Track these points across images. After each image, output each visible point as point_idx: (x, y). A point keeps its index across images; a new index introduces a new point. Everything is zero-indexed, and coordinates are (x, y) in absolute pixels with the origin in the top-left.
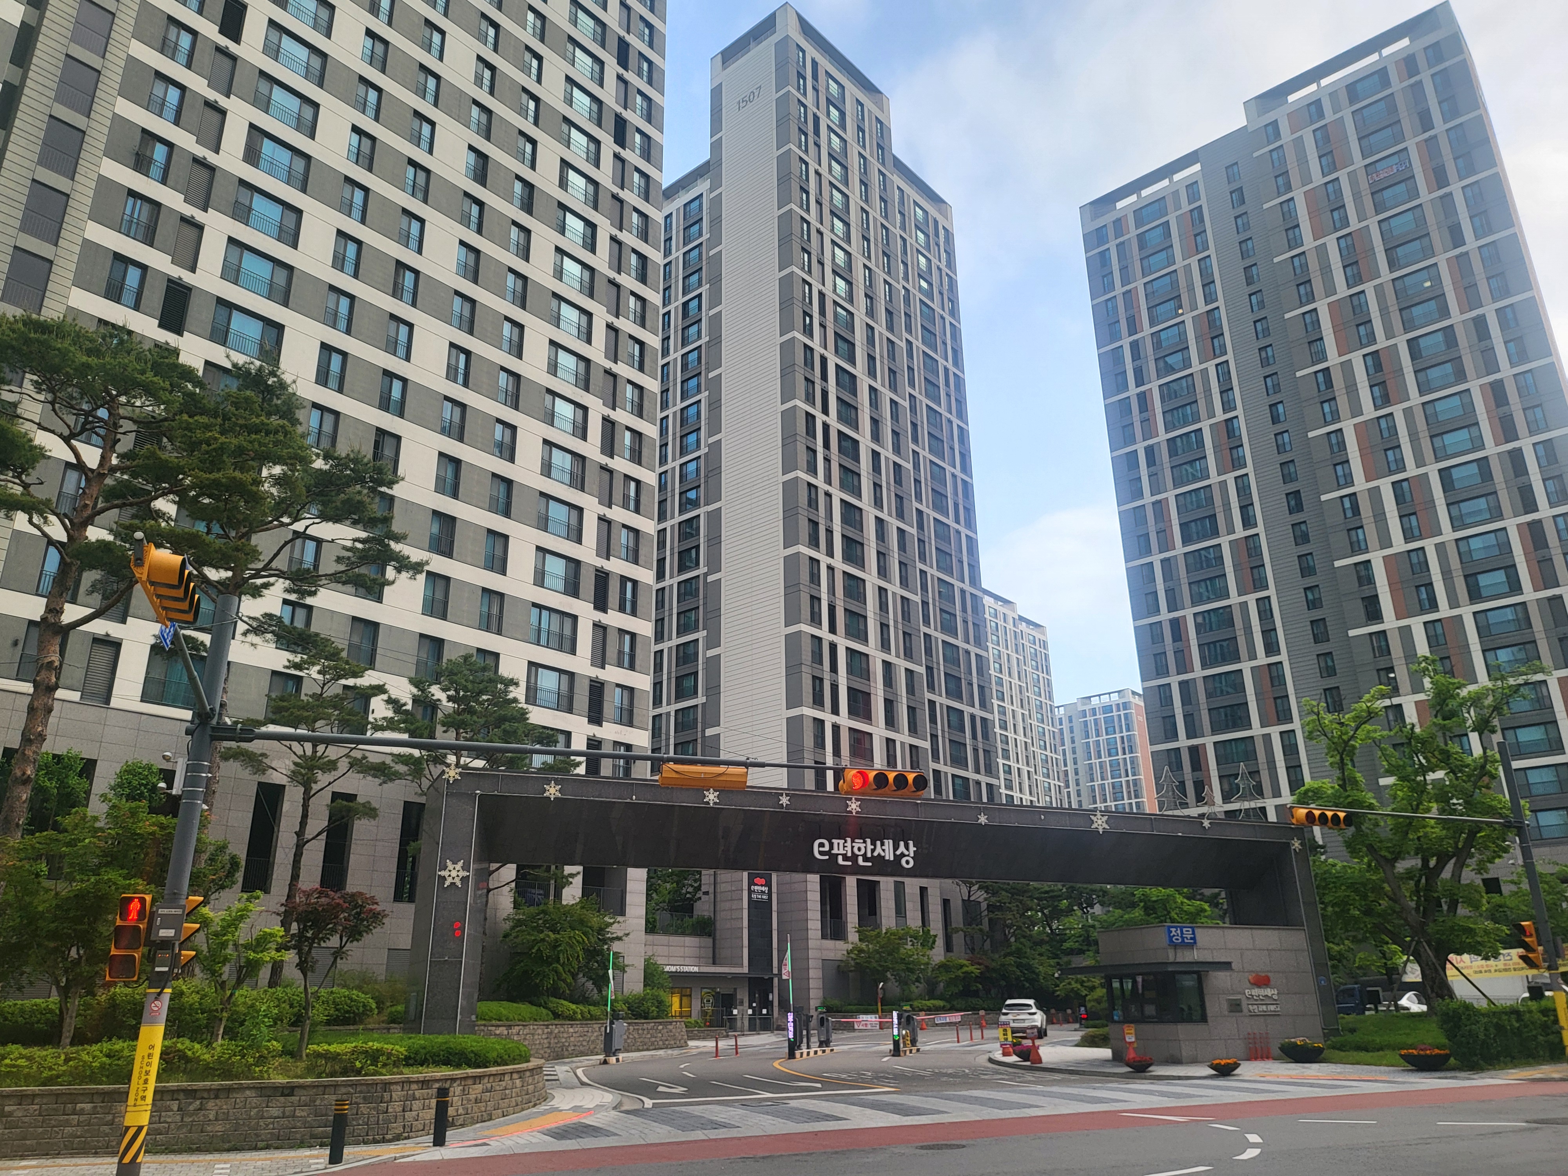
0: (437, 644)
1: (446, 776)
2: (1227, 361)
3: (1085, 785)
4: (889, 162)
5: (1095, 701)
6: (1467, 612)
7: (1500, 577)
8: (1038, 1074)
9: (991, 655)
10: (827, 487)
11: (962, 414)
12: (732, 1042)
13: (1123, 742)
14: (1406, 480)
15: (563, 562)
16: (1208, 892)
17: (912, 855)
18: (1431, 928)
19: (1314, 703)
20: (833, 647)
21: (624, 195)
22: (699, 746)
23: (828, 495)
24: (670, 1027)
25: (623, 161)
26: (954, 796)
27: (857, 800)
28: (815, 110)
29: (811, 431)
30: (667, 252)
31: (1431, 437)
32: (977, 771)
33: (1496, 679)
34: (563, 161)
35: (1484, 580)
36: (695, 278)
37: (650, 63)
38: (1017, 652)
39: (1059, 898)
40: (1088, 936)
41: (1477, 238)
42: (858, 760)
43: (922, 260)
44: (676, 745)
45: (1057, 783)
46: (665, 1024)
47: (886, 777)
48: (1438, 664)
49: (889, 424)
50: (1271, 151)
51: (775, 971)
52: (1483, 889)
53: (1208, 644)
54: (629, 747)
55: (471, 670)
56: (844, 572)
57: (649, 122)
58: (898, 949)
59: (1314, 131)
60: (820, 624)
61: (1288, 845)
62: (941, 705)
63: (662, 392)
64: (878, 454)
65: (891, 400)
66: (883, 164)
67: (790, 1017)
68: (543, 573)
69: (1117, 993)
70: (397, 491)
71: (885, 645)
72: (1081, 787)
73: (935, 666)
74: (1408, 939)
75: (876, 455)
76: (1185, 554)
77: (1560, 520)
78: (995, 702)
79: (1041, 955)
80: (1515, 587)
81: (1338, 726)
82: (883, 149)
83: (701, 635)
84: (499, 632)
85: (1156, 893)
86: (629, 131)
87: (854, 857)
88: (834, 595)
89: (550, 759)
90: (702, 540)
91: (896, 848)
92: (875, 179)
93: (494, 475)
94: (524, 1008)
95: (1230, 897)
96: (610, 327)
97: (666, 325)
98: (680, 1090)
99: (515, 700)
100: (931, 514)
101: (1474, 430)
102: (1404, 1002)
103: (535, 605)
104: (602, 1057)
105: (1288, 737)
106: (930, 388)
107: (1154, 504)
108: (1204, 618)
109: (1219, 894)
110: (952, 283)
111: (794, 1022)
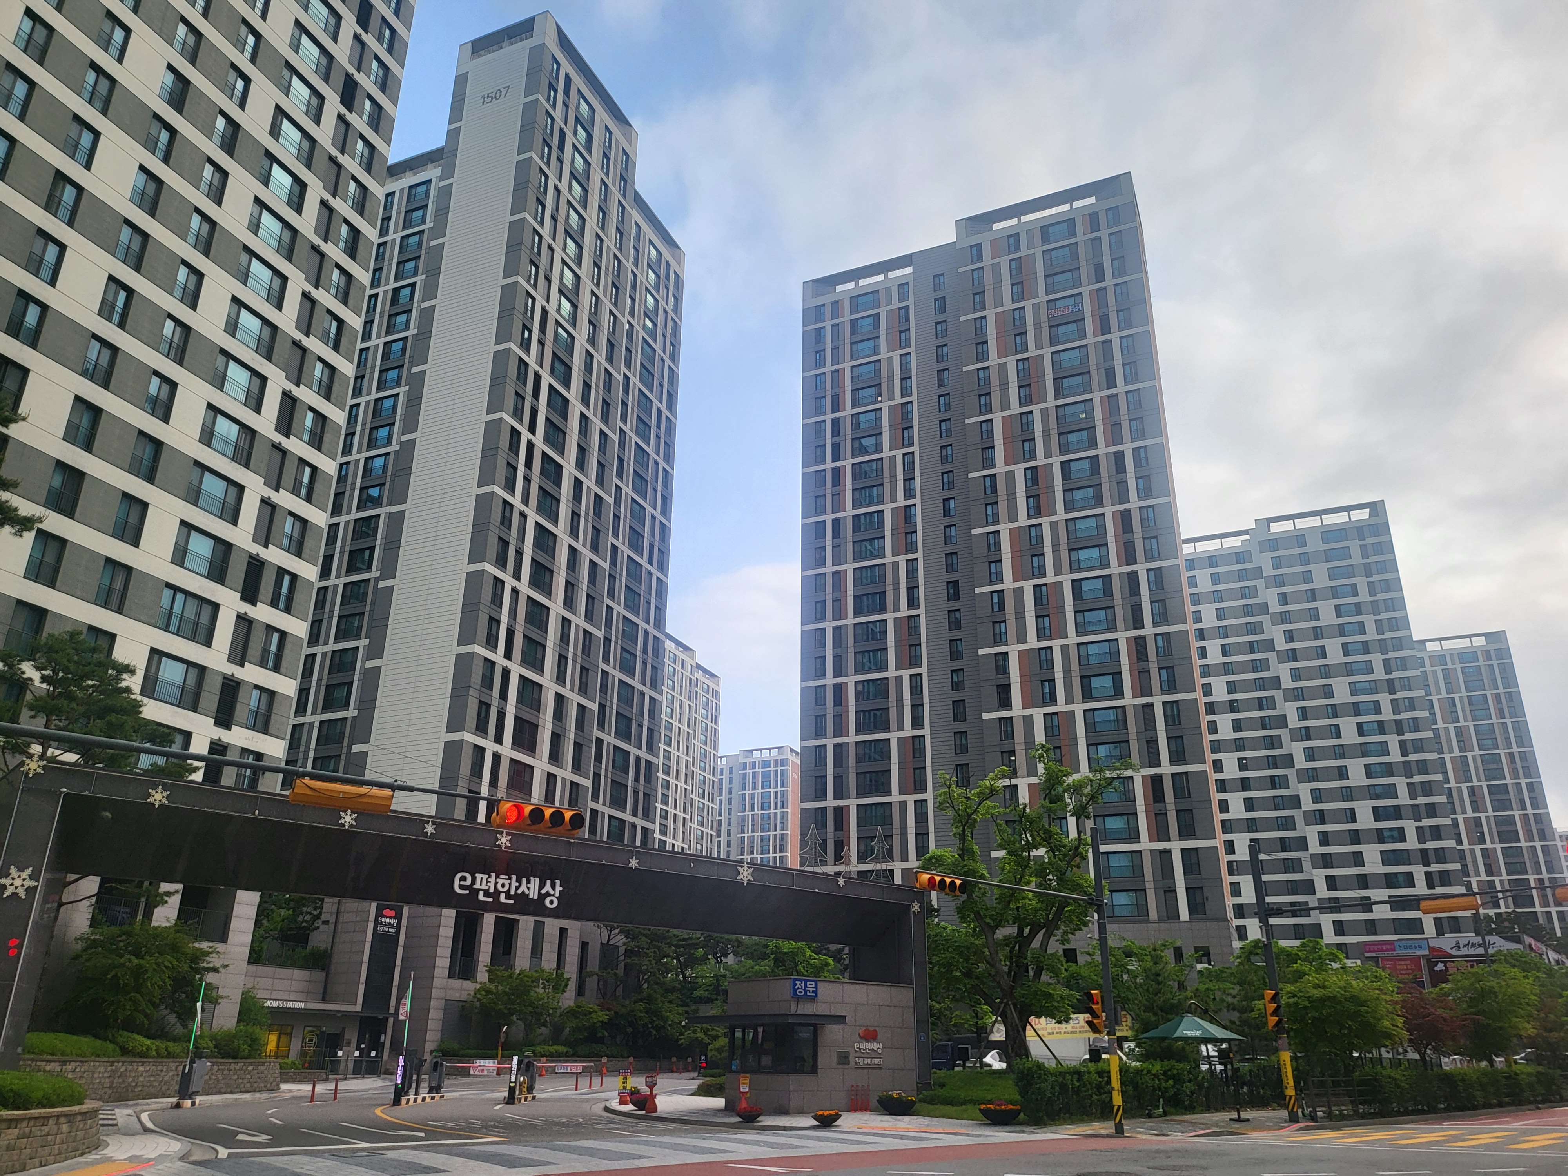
0: (39, 614)
1: (25, 768)
2: (913, 453)
3: (736, 835)
4: (630, 195)
5: (756, 754)
6: (1079, 708)
7: (1108, 681)
8: (651, 1124)
9: (664, 699)
10: (523, 508)
11: (669, 458)
12: (332, 1086)
13: (776, 797)
14: (1045, 585)
15: (210, 543)
16: (833, 947)
17: (557, 895)
18: (1018, 991)
19: (948, 777)
20: (506, 673)
21: (343, 159)
22: (342, 763)
23: (523, 515)
24: (262, 1068)
25: (347, 124)
26: (608, 838)
27: (508, 834)
28: (563, 126)
29: (514, 447)
30: (384, 232)
31: (1070, 550)
32: (635, 814)
33: (1096, 771)
34: (278, 107)
35: (1096, 682)
36: (410, 265)
37: (393, 31)
38: (690, 699)
39: (696, 946)
40: (719, 985)
41: (1126, 384)
42: (515, 793)
43: (650, 299)
44: (315, 759)
45: (710, 832)
46: (256, 1065)
47: (543, 812)
48: (1052, 752)
49: (596, 454)
50: (973, 270)
51: (392, 1010)
52: (1063, 959)
53: (864, 711)
54: (259, 756)
55: (76, 650)
56: (529, 597)
57: (383, 91)
58: (529, 991)
59: (1011, 261)
60: (496, 647)
61: (909, 907)
62: (609, 744)
63: (356, 378)
64: (581, 483)
65: (601, 431)
66: (624, 196)
67: (401, 1062)
68: (185, 551)
69: (738, 1043)
70: (14, 431)
71: (560, 678)
72: (732, 837)
73: (608, 704)
74: (998, 1000)
75: (578, 484)
76: (855, 624)
77: (1160, 638)
78: (662, 746)
79: (670, 1002)
80: (1119, 692)
81: (964, 800)
82: (625, 181)
83: (362, 643)
84: (120, 611)
85: (788, 946)
86: (359, 95)
87: (497, 893)
88: (515, 619)
89: (161, 761)
90: (378, 542)
91: (542, 886)
92: (614, 210)
93: (141, 433)
94: (86, 1042)
95: (853, 954)
96: (305, 295)
97: (371, 308)
98: (263, 1138)
99: (128, 690)
100: (626, 551)
101: (1103, 549)
102: (988, 1059)
103: (169, 585)
104: (174, 1100)
105: (920, 805)
106: (641, 426)
107: (833, 573)
108: (864, 686)
109: (843, 950)
110: (676, 328)
111: (404, 1068)
